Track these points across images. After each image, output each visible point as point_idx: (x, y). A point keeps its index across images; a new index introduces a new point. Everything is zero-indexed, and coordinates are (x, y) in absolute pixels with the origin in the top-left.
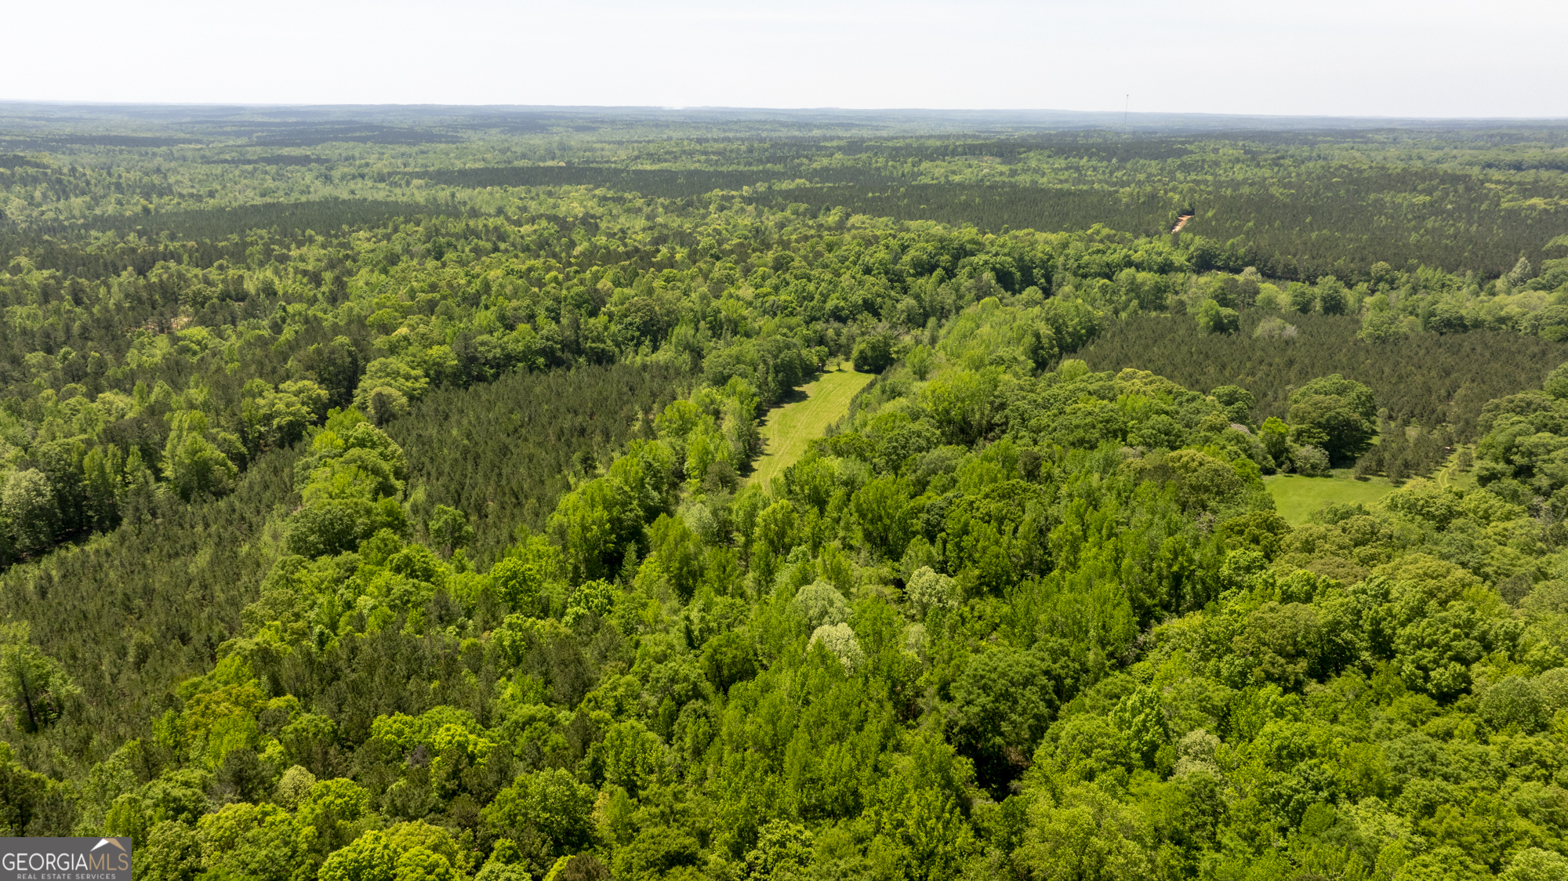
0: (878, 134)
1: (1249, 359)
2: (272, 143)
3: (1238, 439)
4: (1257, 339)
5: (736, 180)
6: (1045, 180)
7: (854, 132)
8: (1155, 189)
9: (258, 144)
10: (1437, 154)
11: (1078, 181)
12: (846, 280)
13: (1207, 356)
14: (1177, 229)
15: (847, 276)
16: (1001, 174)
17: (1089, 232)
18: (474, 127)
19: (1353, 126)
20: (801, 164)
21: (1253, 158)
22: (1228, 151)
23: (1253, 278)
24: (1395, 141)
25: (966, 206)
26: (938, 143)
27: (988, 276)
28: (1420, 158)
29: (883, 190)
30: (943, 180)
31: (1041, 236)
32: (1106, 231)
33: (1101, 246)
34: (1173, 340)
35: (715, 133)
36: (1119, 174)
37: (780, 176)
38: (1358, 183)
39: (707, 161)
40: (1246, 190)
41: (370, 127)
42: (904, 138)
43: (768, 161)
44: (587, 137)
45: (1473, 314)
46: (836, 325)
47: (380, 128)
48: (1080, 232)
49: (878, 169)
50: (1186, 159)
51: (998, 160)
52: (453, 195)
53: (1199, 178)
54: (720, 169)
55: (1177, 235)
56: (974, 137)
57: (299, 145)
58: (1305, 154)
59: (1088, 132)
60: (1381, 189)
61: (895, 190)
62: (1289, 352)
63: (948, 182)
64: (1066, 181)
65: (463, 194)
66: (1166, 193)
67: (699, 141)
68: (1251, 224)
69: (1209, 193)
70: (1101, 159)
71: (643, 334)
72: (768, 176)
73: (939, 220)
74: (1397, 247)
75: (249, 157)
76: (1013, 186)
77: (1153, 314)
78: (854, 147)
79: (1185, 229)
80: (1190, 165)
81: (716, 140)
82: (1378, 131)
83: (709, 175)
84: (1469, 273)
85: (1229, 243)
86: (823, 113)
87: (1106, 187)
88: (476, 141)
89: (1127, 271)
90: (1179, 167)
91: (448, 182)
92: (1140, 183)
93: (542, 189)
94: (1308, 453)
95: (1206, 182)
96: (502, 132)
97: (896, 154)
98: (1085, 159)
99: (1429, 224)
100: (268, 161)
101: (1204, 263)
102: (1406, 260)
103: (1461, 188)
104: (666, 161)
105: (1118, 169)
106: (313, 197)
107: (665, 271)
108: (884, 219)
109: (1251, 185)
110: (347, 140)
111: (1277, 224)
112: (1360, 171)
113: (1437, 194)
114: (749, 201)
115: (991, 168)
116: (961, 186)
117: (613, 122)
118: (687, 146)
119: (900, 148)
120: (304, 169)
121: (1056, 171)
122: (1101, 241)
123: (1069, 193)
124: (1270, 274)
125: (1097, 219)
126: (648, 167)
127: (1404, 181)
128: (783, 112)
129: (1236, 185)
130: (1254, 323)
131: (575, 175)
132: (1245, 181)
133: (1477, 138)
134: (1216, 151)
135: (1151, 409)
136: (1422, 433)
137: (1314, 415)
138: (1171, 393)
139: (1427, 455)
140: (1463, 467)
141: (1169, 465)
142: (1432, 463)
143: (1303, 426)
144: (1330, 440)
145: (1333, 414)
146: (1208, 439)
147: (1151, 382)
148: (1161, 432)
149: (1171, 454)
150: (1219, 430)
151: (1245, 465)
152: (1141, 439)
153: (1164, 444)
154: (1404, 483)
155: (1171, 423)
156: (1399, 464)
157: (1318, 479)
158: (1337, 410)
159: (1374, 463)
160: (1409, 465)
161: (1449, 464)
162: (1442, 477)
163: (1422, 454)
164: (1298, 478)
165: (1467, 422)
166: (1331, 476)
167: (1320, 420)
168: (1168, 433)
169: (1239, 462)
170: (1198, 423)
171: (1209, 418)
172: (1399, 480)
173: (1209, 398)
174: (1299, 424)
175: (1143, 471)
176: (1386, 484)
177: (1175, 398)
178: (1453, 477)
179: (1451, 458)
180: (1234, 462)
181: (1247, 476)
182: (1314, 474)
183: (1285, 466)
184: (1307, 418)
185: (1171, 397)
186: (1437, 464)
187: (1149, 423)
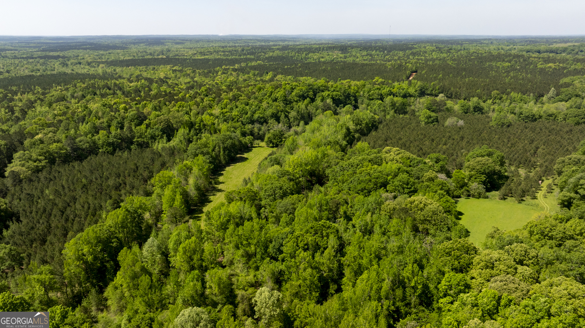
0: (295, 43)
1: (444, 136)
2: (46, 51)
3: (442, 186)
4: (447, 127)
5: (233, 62)
6: (358, 59)
7: (286, 43)
8: (401, 62)
9: (41, 51)
10: (508, 48)
11: (371, 60)
12: (264, 104)
13: (425, 136)
14: (411, 78)
15: (265, 102)
16: (341, 58)
17: (374, 81)
18: (134, 44)
19: (475, 38)
20: (260, 56)
21: (440, 50)
22: (429, 48)
23: (443, 99)
24: (492, 43)
25: (324, 71)
26: (317, 46)
27: (329, 101)
28: (502, 49)
29: (291, 65)
30: (317, 61)
31: (353, 83)
32: (380, 80)
33: (379, 87)
34: (409, 128)
35: (231, 44)
36: (387, 57)
37: (251, 60)
38: (482, 59)
39: (224, 55)
40: (437, 62)
41: (91, 44)
42: (305, 45)
43: (248, 54)
44: (179, 46)
45: (538, 113)
46: (258, 125)
47: (95, 44)
48: (370, 81)
49: (292, 57)
50: (414, 51)
51: (340, 52)
52: (115, 70)
53: (419, 58)
54: (228, 58)
55: (410, 81)
56: (332, 44)
57: (58, 51)
58: (459, 48)
59: (376, 41)
60: (491, 61)
61: (296, 65)
62: (461, 133)
63: (319, 62)
64: (367, 60)
65: (118, 69)
66: (406, 63)
67: (223, 47)
68: (441, 75)
69: (423, 64)
70: (380, 52)
71: (164, 133)
72: (247, 60)
73: (312, 77)
74: (501, 84)
75: (34, 56)
76: (345, 62)
77: (401, 116)
78: (285, 48)
79: (414, 79)
80: (415, 53)
81: (229, 47)
82: (485, 39)
83: (223, 60)
84: (532, 94)
85: (432, 84)
86: (275, 36)
87: (382, 62)
88: (134, 49)
89: (389, 97)
90: (411, 53)
91: (114, 65)
92: (395, 60)
93: (151, 67)
94: (475, 186)
95: (422, 59)
96: (146, 45)
97: (300, 51)
98: (374, 51)
99: (512, 74)
100: (41, 58)
101: (422, 93)
102: (506, 90)
103: (522, 60)
104: (207, 55)
105: (387, 55)
106: (55, 72)
107: (179, 103)
108: (290, 77)
109: (440, 60)
110: (78, 49)
111: (451, 75)
112: (482, 54)
113: (513, 62)
114: (235, 70)
115: (337, 55)
116: (324, 63)
117: (191, 41)
118: (217, 49)
119: (302, 49)
120: (55, 61)
121: (363, 56)
122: (379, 84)
123: (367, 65)
124: (450, 97)
125: (377, 75)
126: (200, 58)
127: (499, 57)
128: (260, 36)
129: (433, 60)
130: (445, 119)
131: (167, 61)
132: (437, 58)
133: (521, 41)
134: (425, 47)
135: (399, 170)
136: (526, 173)
137: (478, 168)
138: (409, 158)
139: (532, 185)
140: (549, 190)
141: (408, 206)
142: (534, 189)
143: (473, 173)
144: (486, 180)
145: (487, 167)
146: (428, 186)
147: (399, 153)
148: (404, 184)
149: (409, 199)
150: (433, 180)
151: (447, 201)
152: (394, 187)
153: (406, 190)
154: (523, 200)
155: (409, 179)
156: (519, 192)
157: (481, 200)
158: (489, 165)
159: (507, 191)
160: (524, 192)
161: (542, 189)
162: (540, 196)
163: (529, 185)
164: (472, 199)
165: (547, 167)
166: (487, 197)
167: (480, 170)
168: (408, 184)
169: (444, 199)
170: (422, 176)
171: (428, 174)
172: (520, 199)
173: (427, 161)
174: (470, 172)
175: (394, 209)
176: (514, 202)
177: (411, 161)
178: (545, 197)
179: (542, 185)
180: (442, 200)
181: (449, 208)
182: (479, 197)
183: (465, 193)
184: (474, 169)
185: (409, 161)
186: (537, 189)
187: (398, 178)
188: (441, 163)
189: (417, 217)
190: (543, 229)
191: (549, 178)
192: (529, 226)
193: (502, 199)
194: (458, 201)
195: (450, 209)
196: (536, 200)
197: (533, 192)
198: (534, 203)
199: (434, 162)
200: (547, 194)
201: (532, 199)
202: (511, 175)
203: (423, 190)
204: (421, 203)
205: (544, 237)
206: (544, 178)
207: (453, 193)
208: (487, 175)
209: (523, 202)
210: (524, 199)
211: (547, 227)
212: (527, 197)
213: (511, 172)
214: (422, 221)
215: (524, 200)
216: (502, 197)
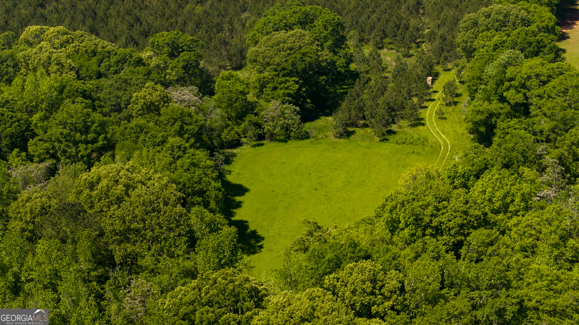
94: (274, 109)
135: (61, 92)
136: (398, 59)
137: (277, 59)
138: (94, 53)
139: (409, 92)
140: (450, 99)
141: (83, 197)
142: (415, 100)
143: (266, 74)
144: (299, 89)
145: (299, 56)
146: (141, 129)
147: (67, 42)
148: (76, 130)
149: (84, 176)
150: (157, 110)
151: (194, 165)
152: (47, 145)
153: (82, 147)
154: (391, 132)
155: (88, 115)
156: (381, 111)
157: (292, 144)
158: (303, 50)
159: (353, 113)
160: (393, 110)
161: (436, 96)
162: (431, 116)
163: (404, 92)
164: (269, 145)
165: (443, 38)
166: (306, 136)
167: (285, 65)
168: (86, 130)
169: (186, 161)
170: (128, 103)
171: (142, 93)
172: (384, 130)
173: (145, 54)
174: (261, 72)
175: (44, 210)
176: (372, 139)
177: (101, 61)
178: (441, 116)
179: (435, 87)
180: (179, 162)
181: (199, 182)
182: (286, 139)
183: (250, 133)
184: (268, 64)
185: (94, 60)
186: (422, 99)
187: (60, 115)
188: (184, 56)
189: (106, 223)
190: (418, 210)
191: (449, 66)
192: (388, 208)
193: (341, 136)
194: (234, 155)
195: (203, 186)
196: (421, 128)
197: (414, 108)
198: (416, 136)
199: (164, 56)
200: (444, 109)
201: (413, 126)
202: (363, 68)
203: (128, 143)
204: (117, 182)
205: (424, 230)
206: (438, 68)
207: (219, 136)
208: (301, 77)
209: (390, 137)
210: (394, 127)
211: (428, 205)
212: (402, 122)
213: (364, 60)
214: (121, 234)
215: (394, 133)
216: (341, 130)
